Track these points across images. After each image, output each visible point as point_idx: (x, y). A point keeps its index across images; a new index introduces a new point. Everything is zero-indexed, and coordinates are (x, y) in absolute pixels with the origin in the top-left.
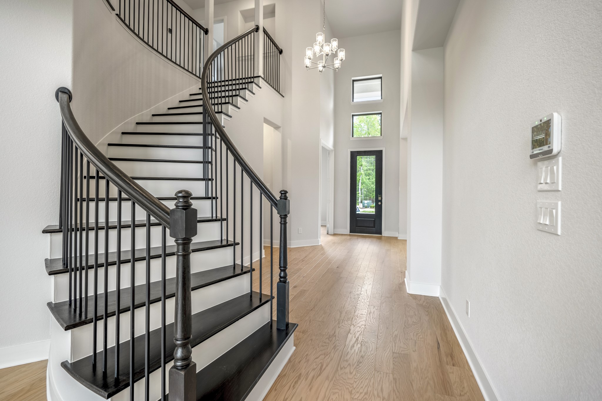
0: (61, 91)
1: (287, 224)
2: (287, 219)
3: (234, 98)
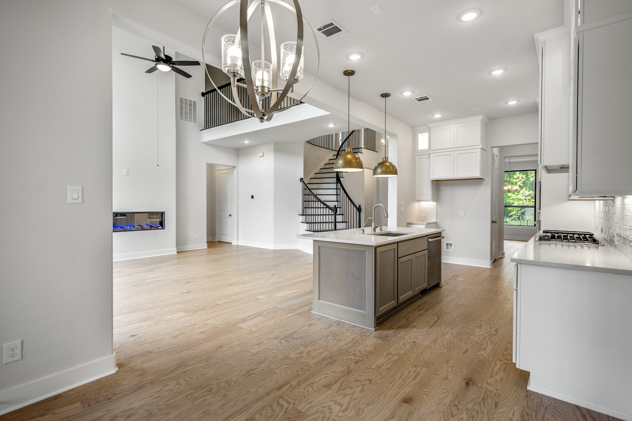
0: (301, 179)
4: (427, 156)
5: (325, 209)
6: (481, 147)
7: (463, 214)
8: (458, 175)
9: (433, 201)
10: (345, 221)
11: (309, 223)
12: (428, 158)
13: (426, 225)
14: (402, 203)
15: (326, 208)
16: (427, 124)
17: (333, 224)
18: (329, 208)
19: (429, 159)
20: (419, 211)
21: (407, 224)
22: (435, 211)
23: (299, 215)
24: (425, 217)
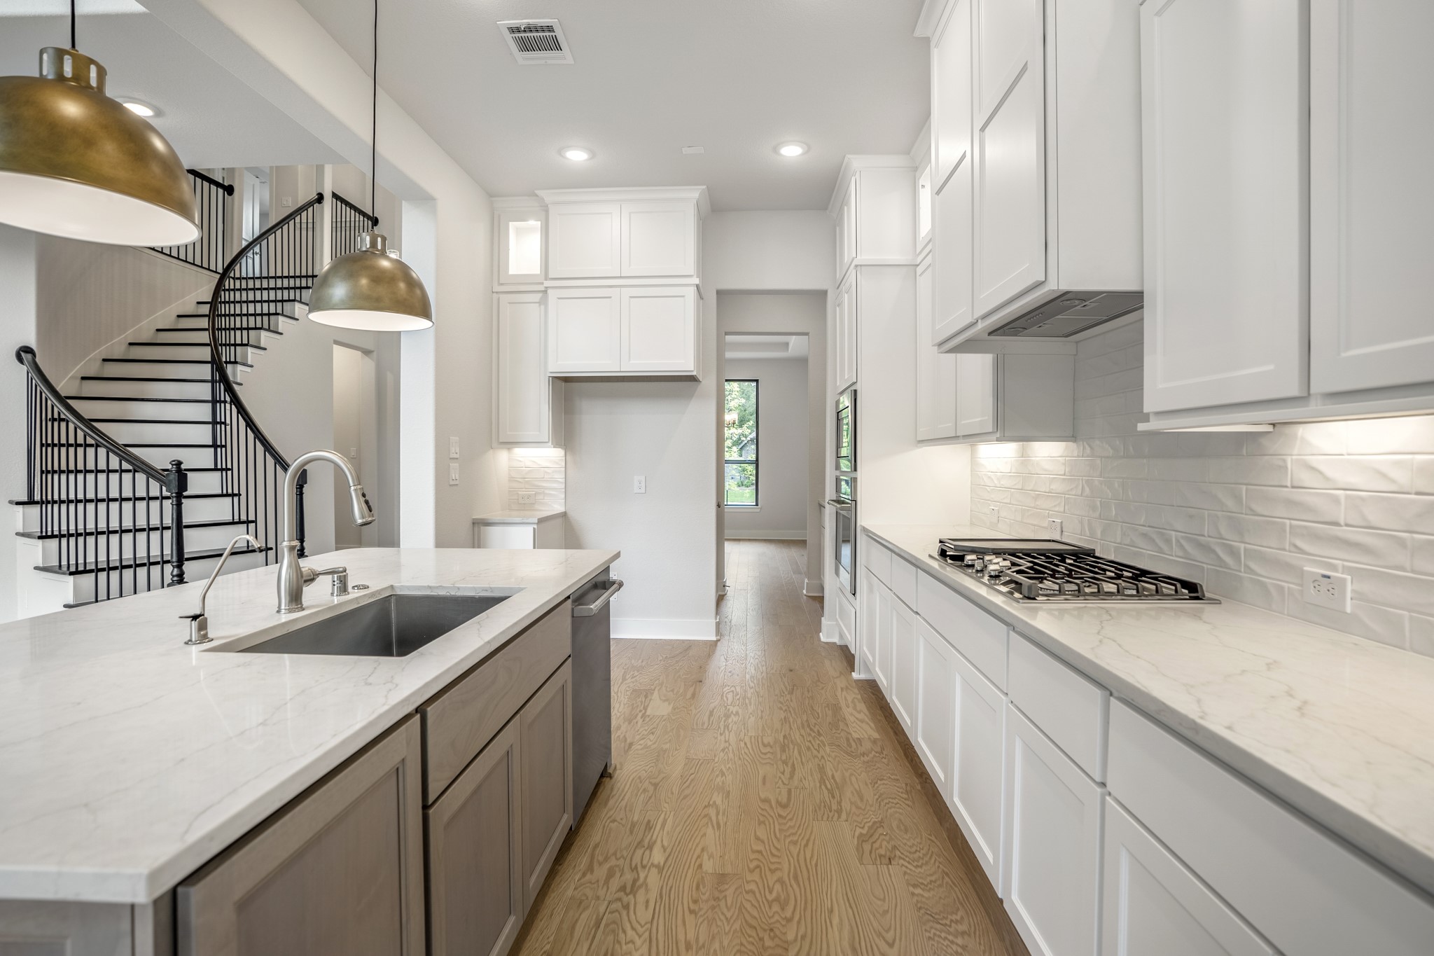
0: (22, 351)
1: (304, 495)
2: (304, 489)
3: (272, 317)
4: (537, 297)
5: (127, 477)
6: (697, 281)
7: (643, 484)
8: (631, 362)
9: (557, 444)
10: (244, 518)
11: (56, 536)
12: (540, 303)
13: (536, 526)
14: (453, 450)
15: (135, 471)
16: (536, 192)
17: (167, 534)
18: (151, 472)
19: (543, 307)
20: (511, 479)
21: (473, 523)
22: (560, 477)
23: (11, 502)
24: (529, 497)
